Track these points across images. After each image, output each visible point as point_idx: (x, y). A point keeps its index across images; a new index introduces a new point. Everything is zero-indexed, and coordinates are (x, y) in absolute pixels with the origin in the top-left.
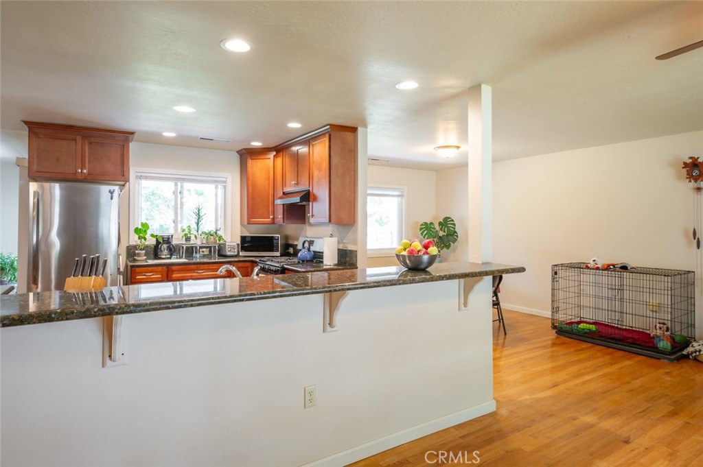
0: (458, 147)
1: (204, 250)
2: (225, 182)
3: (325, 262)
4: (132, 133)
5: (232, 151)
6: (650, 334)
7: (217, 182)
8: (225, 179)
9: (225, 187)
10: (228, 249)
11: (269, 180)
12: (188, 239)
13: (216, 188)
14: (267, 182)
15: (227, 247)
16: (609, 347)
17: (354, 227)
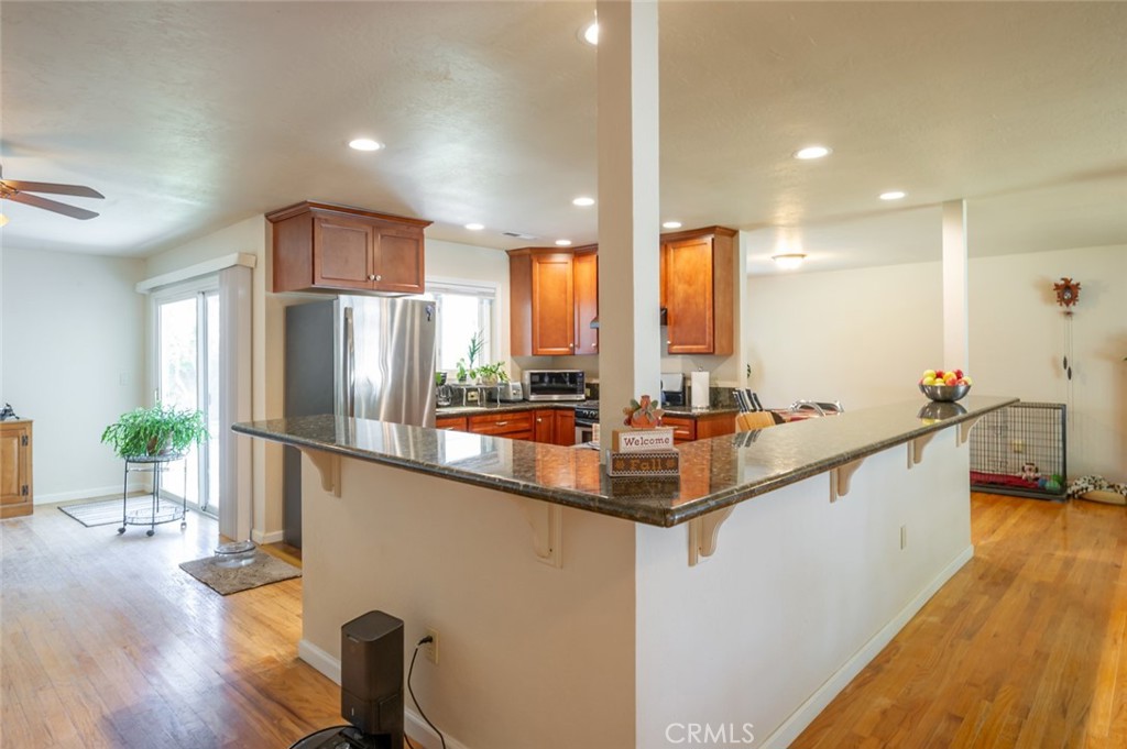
0: (803, 256)
1: (473, 393)
2: (493, 295)
3: (694, 404)
4: (428, 223)
5: (500, 249)
6: (1021, 478)
7: (484, 294)
8: (493, 291)
9: (491, 302)
10: (512, 392)
11: (566, 292)
12: (463, 379)
13: (482, 303)
14: (563, 296)
15: (511, 388)
16: (990, 493)
17: (733, 357)
